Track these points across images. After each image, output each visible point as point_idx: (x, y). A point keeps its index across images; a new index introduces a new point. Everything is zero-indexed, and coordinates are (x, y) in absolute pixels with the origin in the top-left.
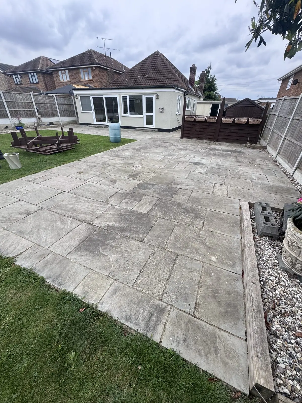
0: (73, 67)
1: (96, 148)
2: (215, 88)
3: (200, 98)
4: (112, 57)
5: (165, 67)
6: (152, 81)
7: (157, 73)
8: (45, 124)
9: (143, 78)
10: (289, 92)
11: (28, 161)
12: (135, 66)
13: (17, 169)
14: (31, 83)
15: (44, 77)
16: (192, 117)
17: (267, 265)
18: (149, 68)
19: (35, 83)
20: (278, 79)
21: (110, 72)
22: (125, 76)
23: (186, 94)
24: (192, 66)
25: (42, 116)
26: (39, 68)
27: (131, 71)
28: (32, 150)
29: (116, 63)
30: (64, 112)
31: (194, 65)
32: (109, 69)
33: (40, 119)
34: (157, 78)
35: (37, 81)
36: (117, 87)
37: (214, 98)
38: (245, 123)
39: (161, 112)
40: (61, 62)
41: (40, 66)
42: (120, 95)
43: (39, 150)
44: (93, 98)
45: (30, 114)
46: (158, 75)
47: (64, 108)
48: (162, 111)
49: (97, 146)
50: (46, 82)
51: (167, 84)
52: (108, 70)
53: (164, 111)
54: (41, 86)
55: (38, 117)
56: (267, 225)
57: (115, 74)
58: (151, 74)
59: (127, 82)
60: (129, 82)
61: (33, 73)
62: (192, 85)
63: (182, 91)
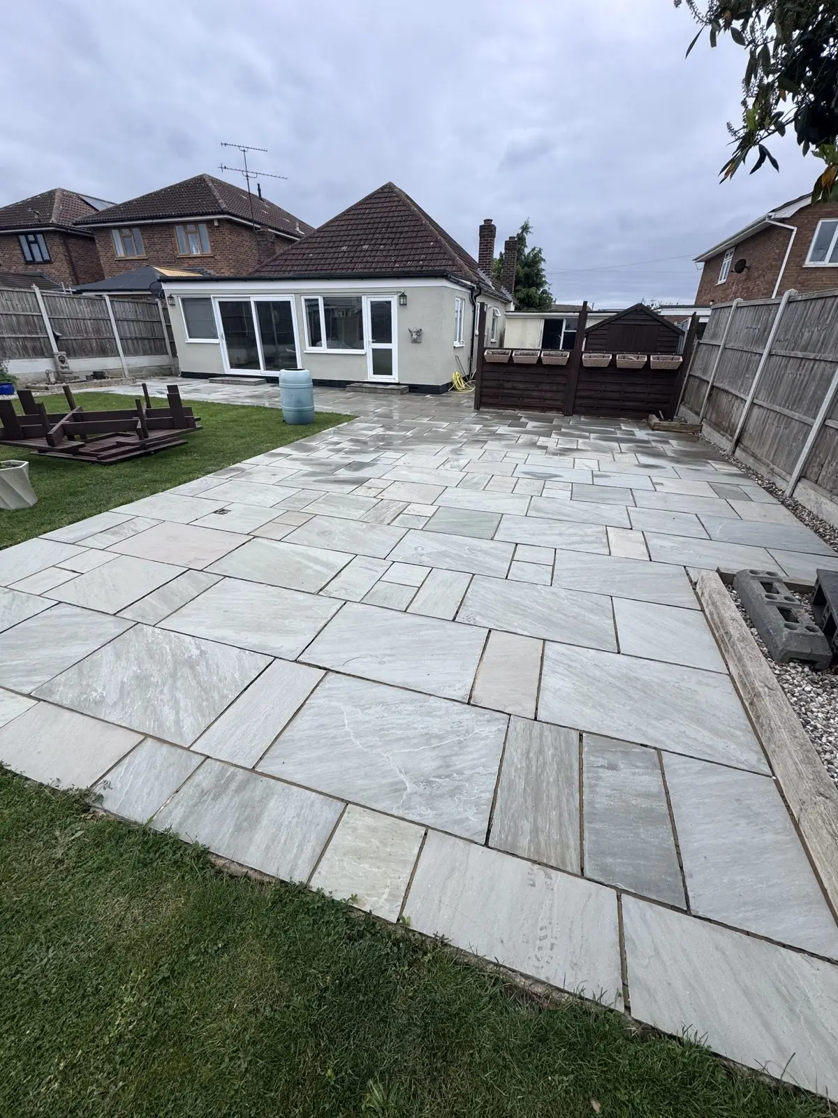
0: (154, 221)
1: (248, 439)
2: (541, 278)
3: (506, 304)
4: (263, 196)
5: (413, 223)
6: (382, 259)
7: (393, 239)
8: (78, 378)
9: (356, 252)
10: (725, 290)
11: (53, 483)
12: (332, 221)
13: (24, 509)
14: (28, 263)
15: (66, 246)
16: (504, 354)
17: (830, 742)
18: (370, 226)
19: (39, 263)
20: (696, 259)
21: (262, 234)
22: (306, 245)
23: (476, 292)
24: (483, 223)
25: (69, 355)
26: (53, 220)
27: (322, 234)
28: (62, 451)
29: (276, 211)
30: (135, 341)
31: (488, 221)
32: (259, 226)
33: (63, 362)
34: (396, 253)
35: (46, 257)
36: (291, 275)
37: (540, 305)
38: (641, 367)
39: (415, 341)
40: (118, 207)
41: (53, 215)
42: (298, 295)
43: (81, 450)
44: (220, 303)
45: (34, 349)
46: (397, 244)
47: (133, 330)
48: (416, 337)
49: (250, 435)
50: (74, 259)
51: (422, 266)
52: (257, 229)
53: (424, 338)
54: (60, 269)
55: (57, 357)
56: (795, 631)
57: (276, 241)
58: (379, 241)
59: (313, 262)
60: (318, 262)
61: (34, 233)
62: (487, 272)
63: (465, 286)
